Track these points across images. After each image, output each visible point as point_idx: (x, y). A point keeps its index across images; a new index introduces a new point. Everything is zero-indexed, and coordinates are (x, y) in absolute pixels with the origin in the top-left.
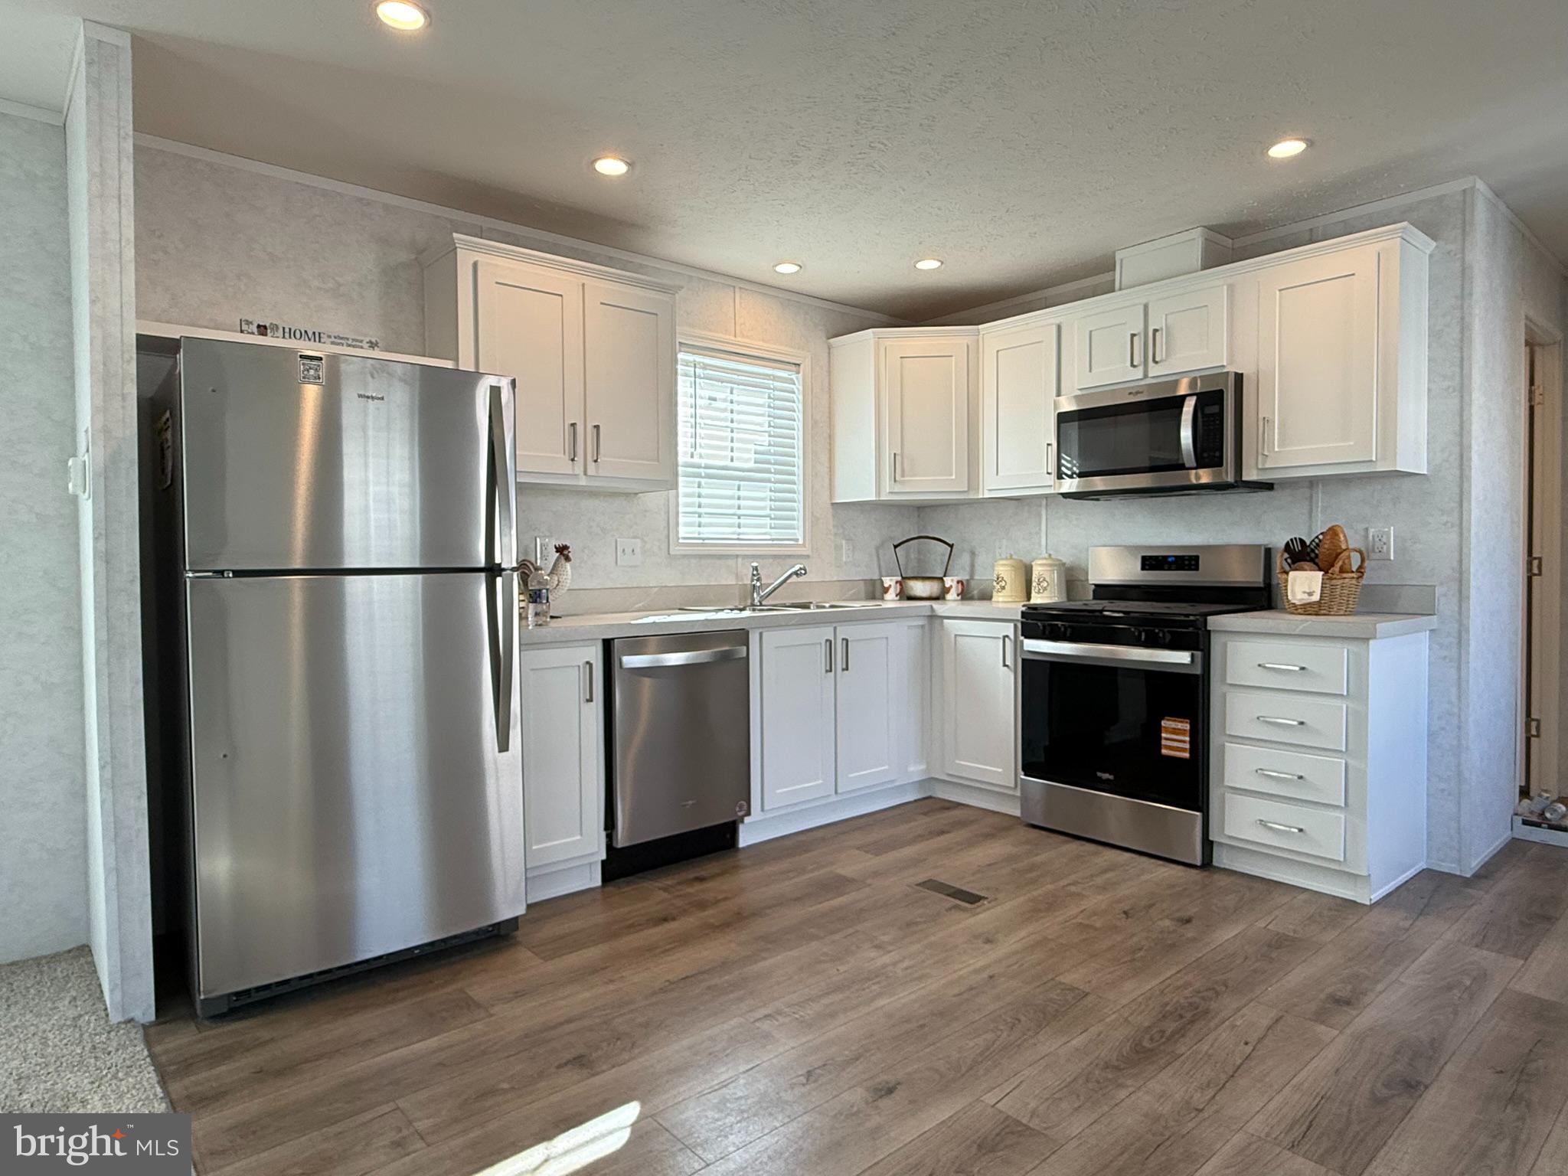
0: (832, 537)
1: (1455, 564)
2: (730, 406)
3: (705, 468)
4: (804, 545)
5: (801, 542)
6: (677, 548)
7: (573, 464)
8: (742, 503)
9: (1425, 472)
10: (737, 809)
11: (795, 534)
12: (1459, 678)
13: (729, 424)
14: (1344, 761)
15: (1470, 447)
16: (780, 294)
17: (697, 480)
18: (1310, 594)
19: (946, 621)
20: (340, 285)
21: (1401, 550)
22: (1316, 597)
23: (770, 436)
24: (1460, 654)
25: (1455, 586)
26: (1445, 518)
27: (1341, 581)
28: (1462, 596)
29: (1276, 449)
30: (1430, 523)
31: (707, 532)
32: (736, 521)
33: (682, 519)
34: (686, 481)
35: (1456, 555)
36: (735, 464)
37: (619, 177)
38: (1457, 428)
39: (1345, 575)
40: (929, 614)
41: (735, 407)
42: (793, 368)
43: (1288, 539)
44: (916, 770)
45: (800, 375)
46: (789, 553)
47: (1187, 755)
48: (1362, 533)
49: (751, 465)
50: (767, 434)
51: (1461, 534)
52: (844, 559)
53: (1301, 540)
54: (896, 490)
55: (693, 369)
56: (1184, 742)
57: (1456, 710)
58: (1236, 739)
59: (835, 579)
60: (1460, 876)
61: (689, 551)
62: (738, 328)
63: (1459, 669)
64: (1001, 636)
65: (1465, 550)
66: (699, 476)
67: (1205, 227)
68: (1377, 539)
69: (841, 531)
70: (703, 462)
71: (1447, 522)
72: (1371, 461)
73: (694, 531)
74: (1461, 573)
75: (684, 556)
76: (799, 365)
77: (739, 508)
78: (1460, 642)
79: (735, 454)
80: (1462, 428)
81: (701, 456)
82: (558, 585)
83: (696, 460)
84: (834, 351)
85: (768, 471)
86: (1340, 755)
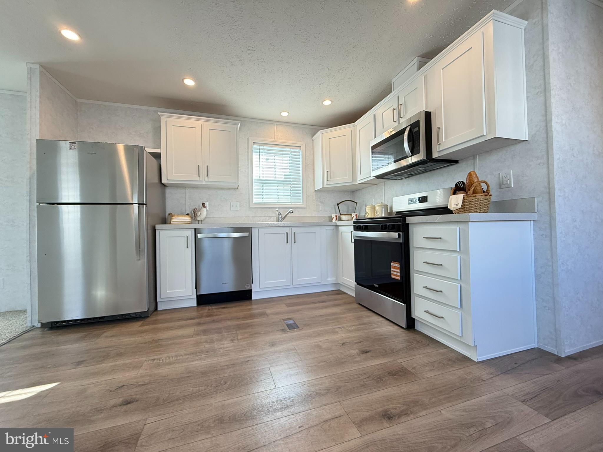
0: (315, 202)
1: (546, 184)
2: (274, 161)
3: (265, 180)
4: (303, 204)
5: (302, 203)
6: (253, 205)
7: (199, 178)
8: (279, 191)
9: (528, 140)
10: (246, 286)
11: (300, 201)
12: (551, 246)
13: (274, 167)
14: (459, 285)
15: (551, 120)
16: (292, 125)
17: (262, 184)
18: (457, 205)
19: (340, 227)
20: (141, 133)
21: (517, 181)
22: (460, 206)
23: (290, 170)
24: (551, 232)
25: (546, 196)
26: (539, 161)
27: (475, 198)
28: (551, 201)
29: (444, 141)
30: (531, 165)
31: (265, 200)
32: (277, 197)
33: (254, 196)
34: (256, 185)
35: (546, 179)
36: (276, 179)
37: (193, 86)
38: (543, 112)
39: (476, 195)
40: (335, 225)
41: (276, 161)
42: (299, 148)
43: (457, 182)
44: (331, 280)
45: (301, 150)
46: (297, 207)
47: (399, 278)
48: (497, 176)
49: (283, 179)
50: (289, 169)
51: (548, 168)
52: (320, 209)
53: (462, 182)
54: (328, 184)
55: (259, 150)
56: (398, 272)
57: (550, 263)
58: (419, 272)
59: (317, 215)
60: (557, 355)
61: (257, 206)
62: (275, 136)
63: (551, 241)
64: (350, 231)
65: (551, 176)
66: (263, 183)
67: (418, 56)
68: (504, 178)
69: (319, 200)
70: (264, 179)
71: (541, 163)
72: (484, 135)
73: (260, 200)
74: (549, 189)
75: (256, 208)
76: (301, 147)
77: (278, 193)
78: (550, 225)
79: (276, 176)
80: (546, 112)
81: (263, 177)
82: (200, 214)
83: (261, 178)
84: (315, 142)
85: (290, 181)
86: (457, 281)
